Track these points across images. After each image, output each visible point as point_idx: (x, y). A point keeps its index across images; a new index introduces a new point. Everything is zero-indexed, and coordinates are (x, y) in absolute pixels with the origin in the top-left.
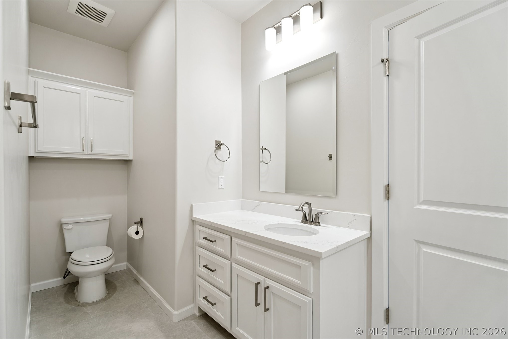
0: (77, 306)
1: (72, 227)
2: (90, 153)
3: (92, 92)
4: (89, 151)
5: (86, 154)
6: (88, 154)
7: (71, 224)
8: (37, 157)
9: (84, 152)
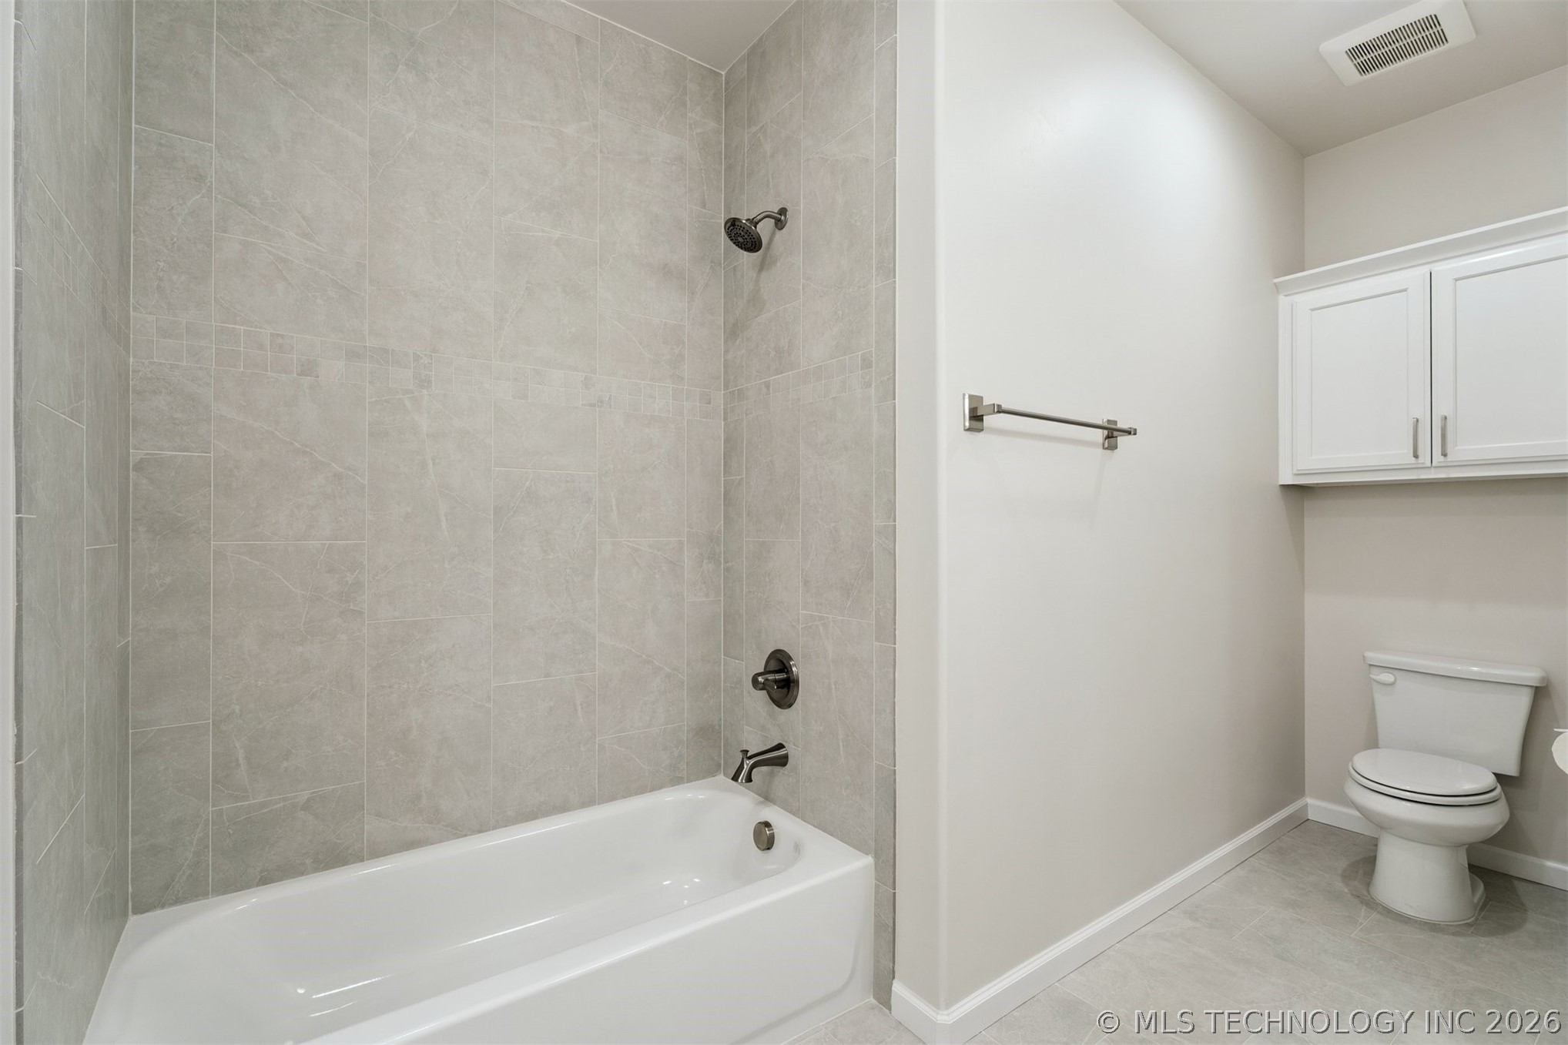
0: (1353, 895)
1: (1393, 680)
2: (1439, 462)
3: (1446, 269)
4: (1438, 458)
5: (1429, 467)
6: (1435, 467)
7: (1391, 671)
8: (1318, 484)
9: (1421, 460)
